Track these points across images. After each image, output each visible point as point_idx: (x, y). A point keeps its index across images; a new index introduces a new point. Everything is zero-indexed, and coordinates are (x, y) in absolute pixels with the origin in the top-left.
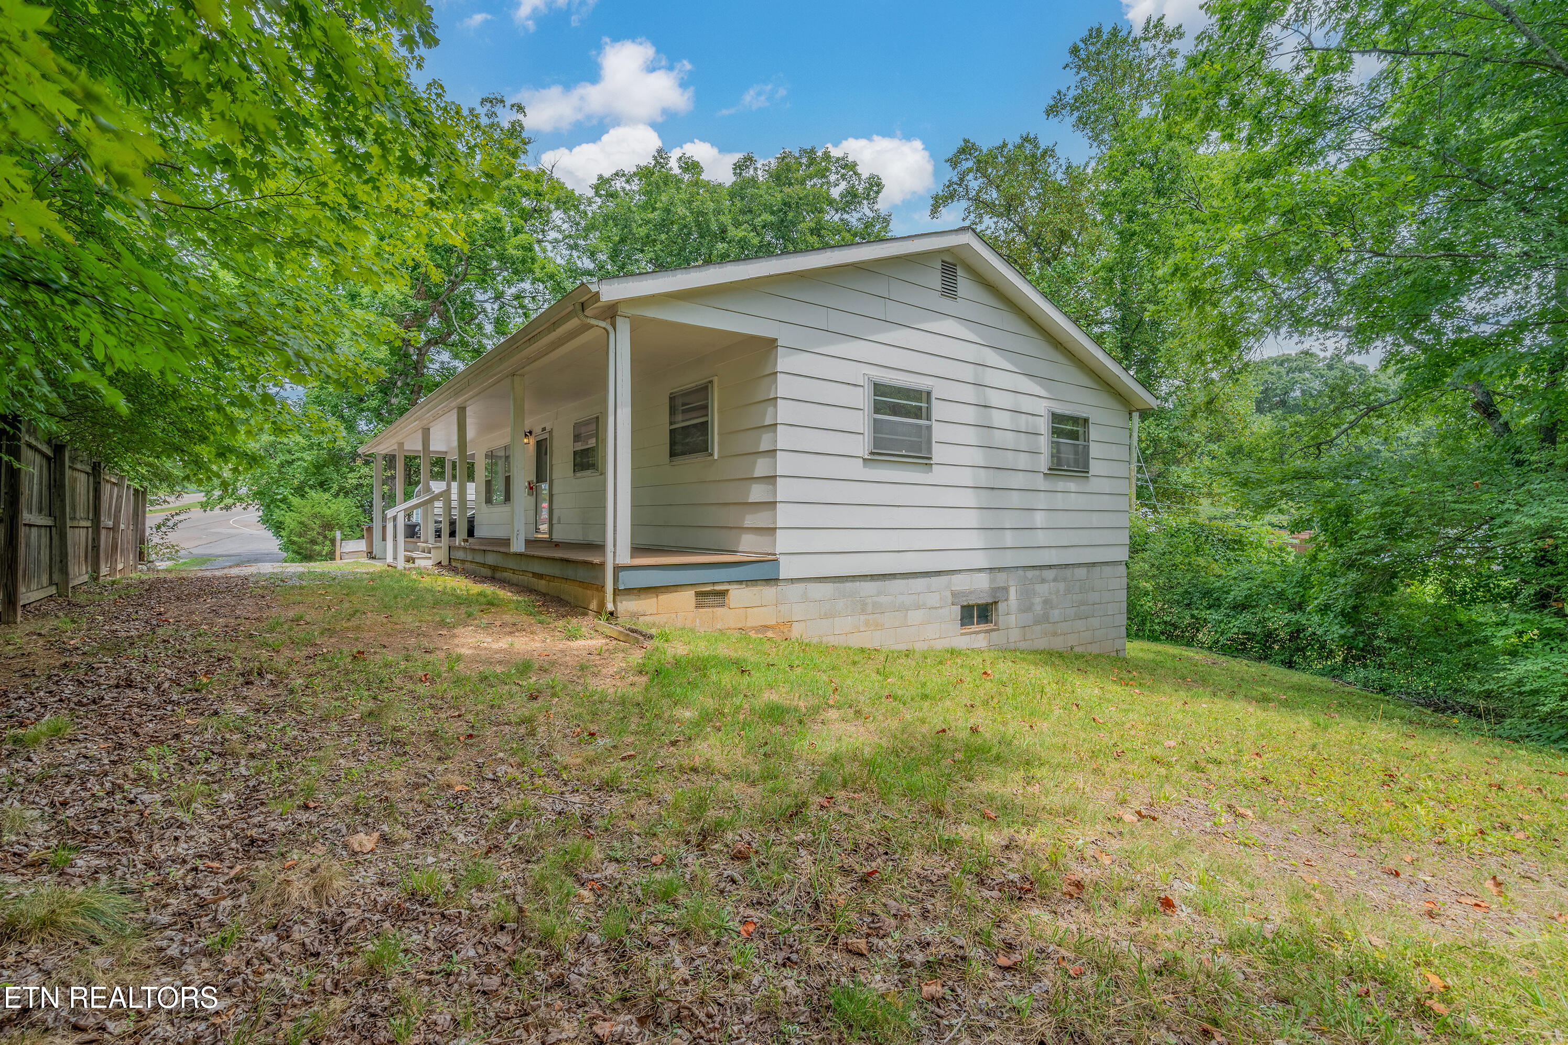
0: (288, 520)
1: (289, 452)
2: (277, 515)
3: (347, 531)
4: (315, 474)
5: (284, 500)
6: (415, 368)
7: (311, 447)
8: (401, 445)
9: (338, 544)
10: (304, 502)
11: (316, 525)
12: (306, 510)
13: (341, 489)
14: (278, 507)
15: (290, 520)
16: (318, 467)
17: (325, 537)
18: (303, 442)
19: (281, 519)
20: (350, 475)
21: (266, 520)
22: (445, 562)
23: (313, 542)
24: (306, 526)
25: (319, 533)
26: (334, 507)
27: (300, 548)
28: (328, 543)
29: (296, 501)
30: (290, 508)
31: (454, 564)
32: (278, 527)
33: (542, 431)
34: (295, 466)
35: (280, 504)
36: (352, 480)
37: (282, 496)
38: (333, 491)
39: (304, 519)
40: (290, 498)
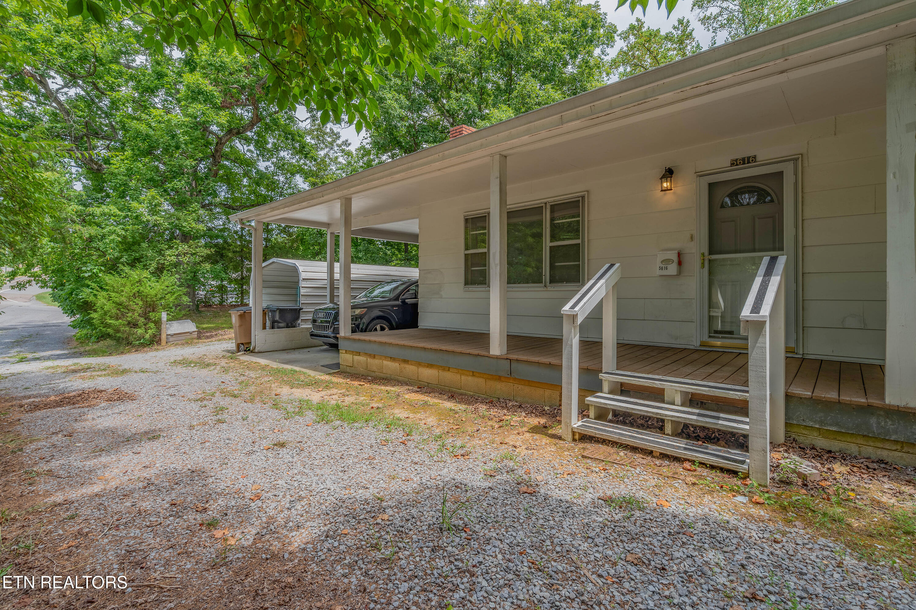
3: (174, 311)
4: (128, 249)
5: (94, 277)
9: (163, 326)
11: (138, 306)
12: (123, 289)
13: (160, 266)
14: (87, 285)
17: (148, 319)
19: (91, 299)
20: (168, 252)
23: (134, 324)
24: (124, 307)
25: (140, 315)
26: (156, 286)
27: (118, 331)
28: (152, 325)
29: (109, 279)
30: (102, 287)
32: (89, 308)
33: (732, 164)
34: (107, 240)
35: (89, 283)
36: (170, 256)
37: (90, 274)
38: (152, 269)
39: (123, 299)
40: (100, 275)
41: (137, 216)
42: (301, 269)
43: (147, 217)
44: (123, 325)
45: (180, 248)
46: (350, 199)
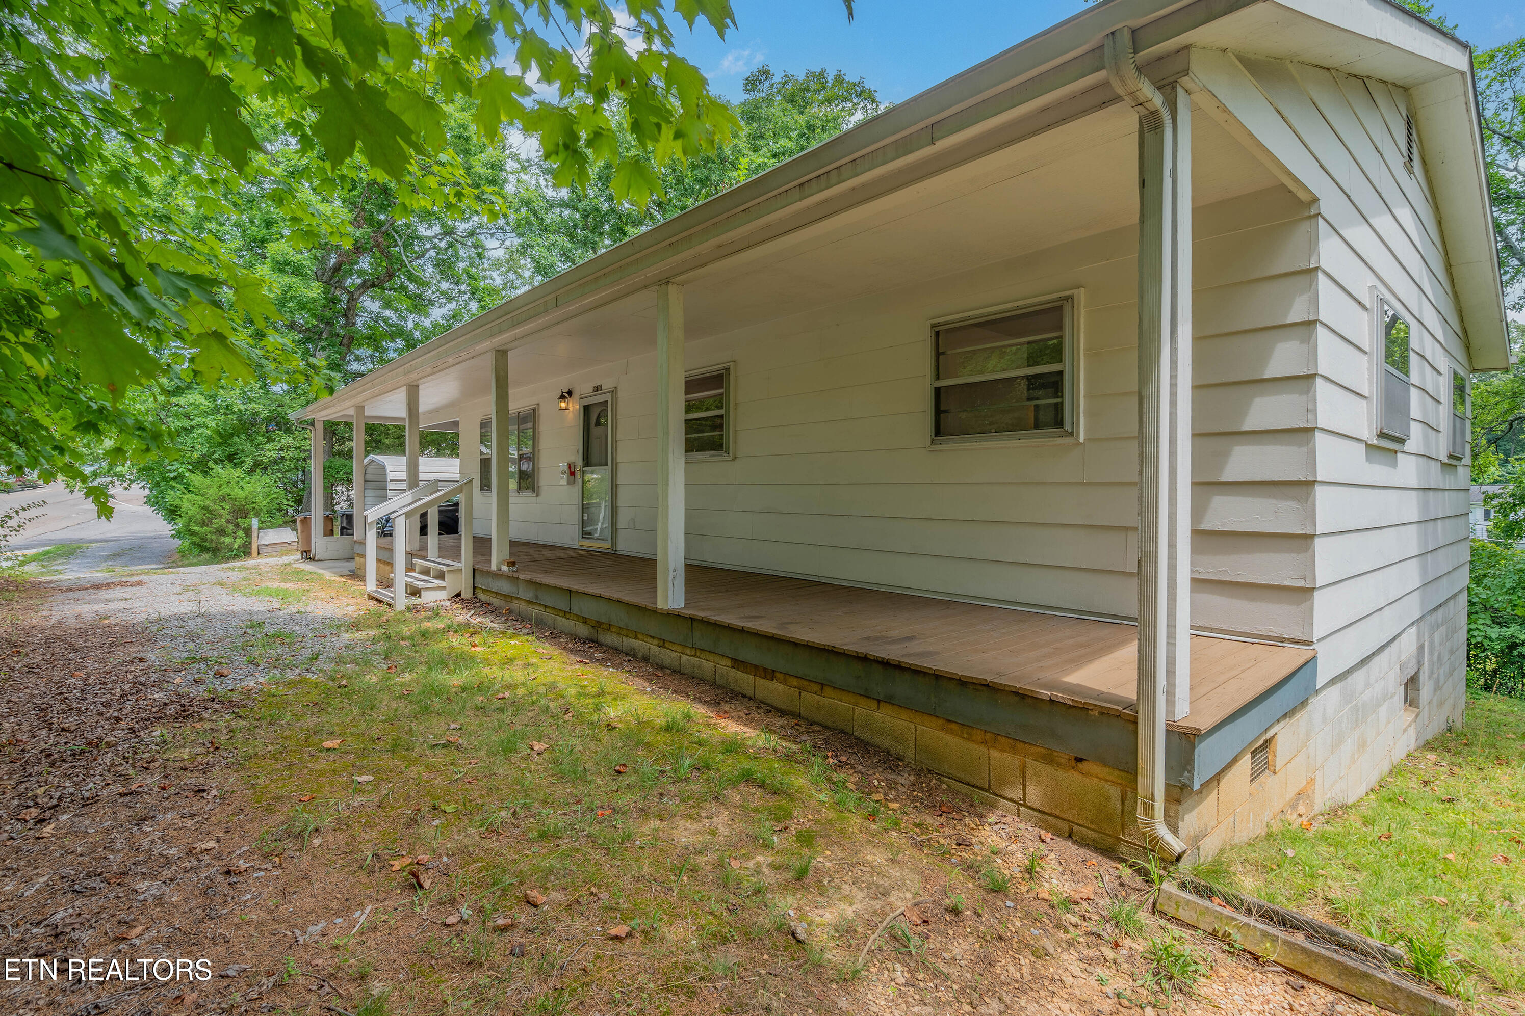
0: (185, 505)
1: (187, 416)
2: (171, 497)
3: (266, 517)
4: (220, 444)
5: (179, 478)
6: (345, 316)
7: (216, 410)
8: (360, 408)
9: (254, 534)
10: (208, 481)
11: (225, 510)
12: (211, 491)
13: (257, 464)
14: (173, 487)
15: (188, 504)
16: (224, 437)
17: (237, 525)
18: (206, 404)
19: (175, 503)
20: (268, 446)
21: (155, 502)
22: (467, 594)
23: (221, 532)
24: (210, 512)
25: (228, 521)
26: (249, 488)
27: (205, 540)
28: (241, 533)
29: (196, 479)
30: (188, 489)
31: (483, 597)
32: (172, 513)
33: (594, 391)
34: (195, 435)
35: (175, 484)
36: (270, 452)
37: (176, 474)
38: (246, 466)
39: (207, 503)
40: (187, 475)
41: (227, 406)
42: (389, 468)
43: (239, 406)
44: (210, 532)
45: (283, 440)
46: (363, 407)
